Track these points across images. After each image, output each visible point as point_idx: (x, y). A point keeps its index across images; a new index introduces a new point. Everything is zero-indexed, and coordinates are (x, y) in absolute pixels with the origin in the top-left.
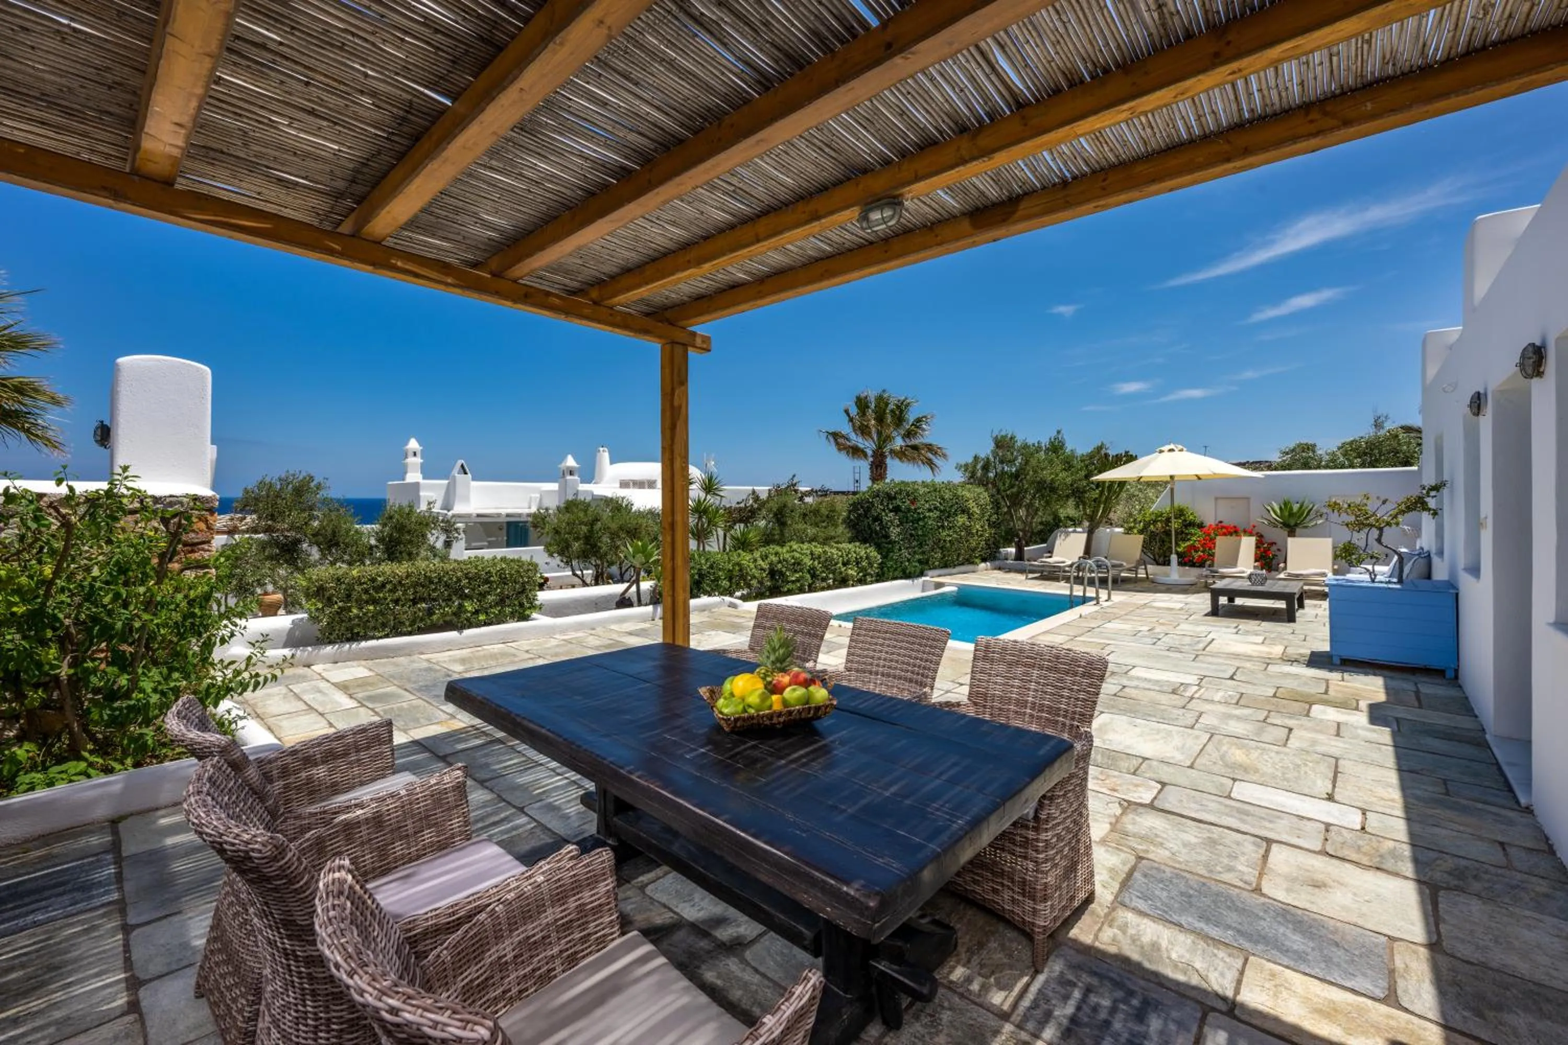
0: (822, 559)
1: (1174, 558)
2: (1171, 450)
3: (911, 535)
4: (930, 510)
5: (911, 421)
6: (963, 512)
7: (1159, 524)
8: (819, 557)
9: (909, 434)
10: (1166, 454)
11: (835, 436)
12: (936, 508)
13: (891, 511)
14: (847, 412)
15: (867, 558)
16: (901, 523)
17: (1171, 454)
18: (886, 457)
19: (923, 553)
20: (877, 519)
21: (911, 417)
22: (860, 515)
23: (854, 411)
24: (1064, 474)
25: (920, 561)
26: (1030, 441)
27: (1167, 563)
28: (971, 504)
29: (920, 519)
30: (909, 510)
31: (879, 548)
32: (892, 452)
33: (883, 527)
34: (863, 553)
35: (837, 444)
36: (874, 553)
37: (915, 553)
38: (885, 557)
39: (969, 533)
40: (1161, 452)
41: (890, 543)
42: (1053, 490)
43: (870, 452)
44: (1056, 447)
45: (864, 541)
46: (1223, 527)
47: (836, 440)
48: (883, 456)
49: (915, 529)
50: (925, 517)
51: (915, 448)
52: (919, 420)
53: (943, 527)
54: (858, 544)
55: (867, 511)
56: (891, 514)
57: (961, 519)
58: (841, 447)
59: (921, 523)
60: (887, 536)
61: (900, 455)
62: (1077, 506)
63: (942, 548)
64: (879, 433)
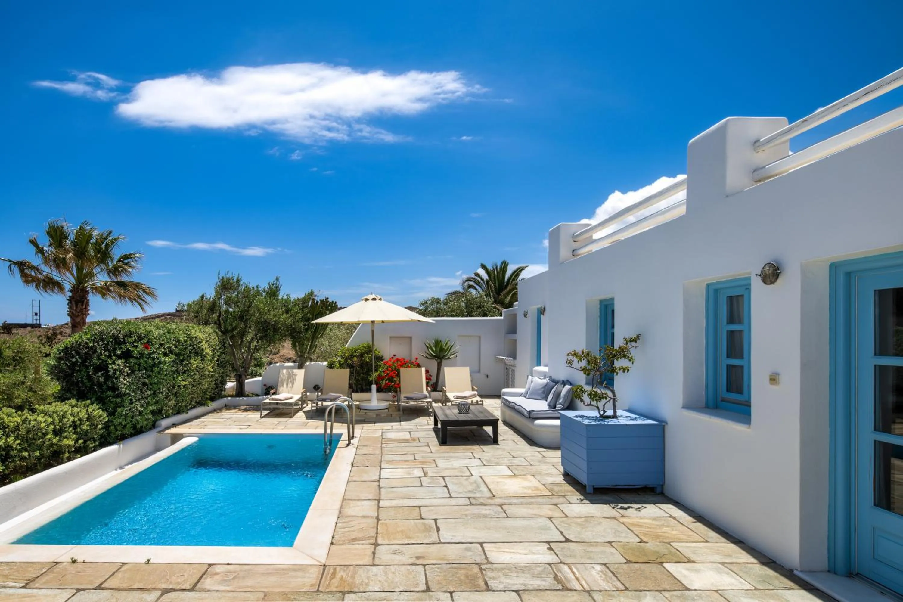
0: (22, 432)
1: (374, 387)
2: (374, 299)
3: (144, 384)
4: (165, 354)
5: (116, 258)
6: (197, 354)
7: (355, 359)
8: (17, 428)
9: (115, 271)
10: (370, 302)
11: (22, 266)
12: (171, 352)
13: (119, 357)
14: (34, 243)
15: (88, 419)
16: (133, 371)
17: (374, 302)
18: (87, 292)
19: (157, 402)
20: (103, 367)
21: (116, 253)
22: (75, 364)
23: (45, 242)
24: (285, 316)
25: (153, 412)
26: (252, 284)
27: (369, 390)
28: (204, 345)
29: (154, 365)
30: (142, 354)
31: (101, 401)
32: (95, 289)
33: (107, 377)
34: (83, 414)
35: (23, 275)
36: (96, 411)
37: (148, 404)
38: (111, 414)
39: (203, 376)
40: (367, 300)
41: (118, 396)
42: (276, 330)
43: (67, 287)
44: (273, 292)
45: (81, 396)
46: (398, 360)
47: (22, 271)
48: (85, 292)
49: (149, 376)
50: (160, 363)
51: (122, 285)
52: (126, 257)
53: (177, 371)
54: (73, 401)
55: (86, 358)
56: (120, 362)
57: (195, 363)
58: (27, 279)
59: (156, 370)
60: (114, 388)
61: (104, 291)
62: (294, 346)
63: (176, 395)
64: (80, 269)
